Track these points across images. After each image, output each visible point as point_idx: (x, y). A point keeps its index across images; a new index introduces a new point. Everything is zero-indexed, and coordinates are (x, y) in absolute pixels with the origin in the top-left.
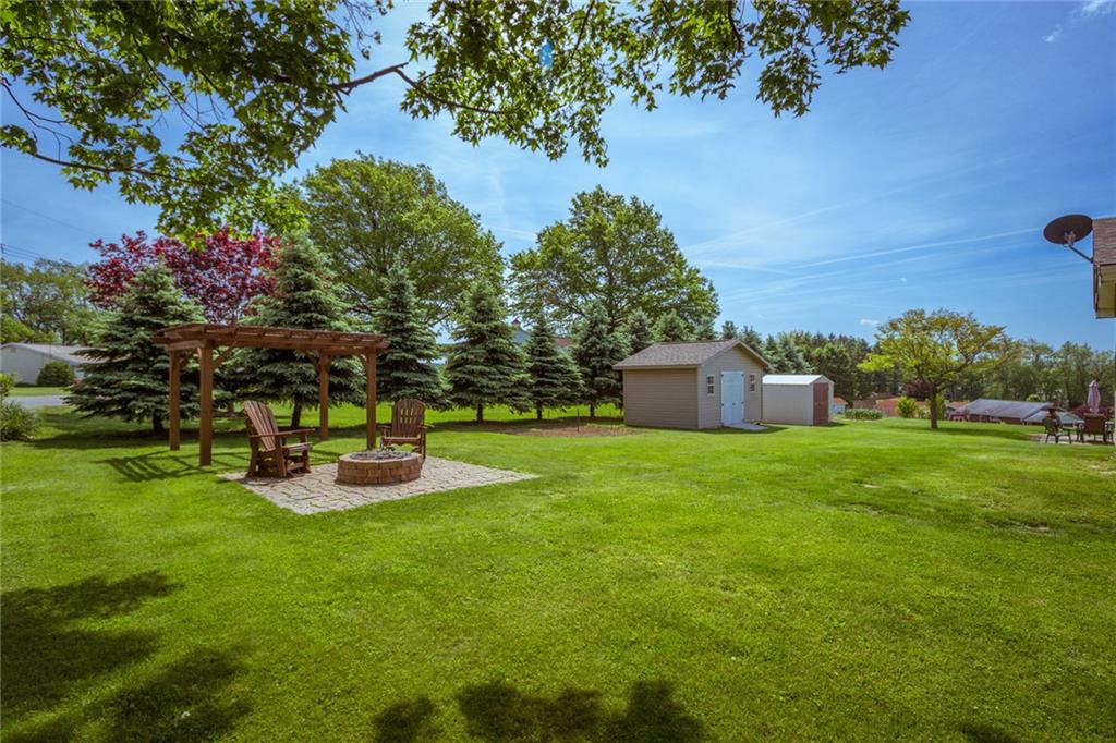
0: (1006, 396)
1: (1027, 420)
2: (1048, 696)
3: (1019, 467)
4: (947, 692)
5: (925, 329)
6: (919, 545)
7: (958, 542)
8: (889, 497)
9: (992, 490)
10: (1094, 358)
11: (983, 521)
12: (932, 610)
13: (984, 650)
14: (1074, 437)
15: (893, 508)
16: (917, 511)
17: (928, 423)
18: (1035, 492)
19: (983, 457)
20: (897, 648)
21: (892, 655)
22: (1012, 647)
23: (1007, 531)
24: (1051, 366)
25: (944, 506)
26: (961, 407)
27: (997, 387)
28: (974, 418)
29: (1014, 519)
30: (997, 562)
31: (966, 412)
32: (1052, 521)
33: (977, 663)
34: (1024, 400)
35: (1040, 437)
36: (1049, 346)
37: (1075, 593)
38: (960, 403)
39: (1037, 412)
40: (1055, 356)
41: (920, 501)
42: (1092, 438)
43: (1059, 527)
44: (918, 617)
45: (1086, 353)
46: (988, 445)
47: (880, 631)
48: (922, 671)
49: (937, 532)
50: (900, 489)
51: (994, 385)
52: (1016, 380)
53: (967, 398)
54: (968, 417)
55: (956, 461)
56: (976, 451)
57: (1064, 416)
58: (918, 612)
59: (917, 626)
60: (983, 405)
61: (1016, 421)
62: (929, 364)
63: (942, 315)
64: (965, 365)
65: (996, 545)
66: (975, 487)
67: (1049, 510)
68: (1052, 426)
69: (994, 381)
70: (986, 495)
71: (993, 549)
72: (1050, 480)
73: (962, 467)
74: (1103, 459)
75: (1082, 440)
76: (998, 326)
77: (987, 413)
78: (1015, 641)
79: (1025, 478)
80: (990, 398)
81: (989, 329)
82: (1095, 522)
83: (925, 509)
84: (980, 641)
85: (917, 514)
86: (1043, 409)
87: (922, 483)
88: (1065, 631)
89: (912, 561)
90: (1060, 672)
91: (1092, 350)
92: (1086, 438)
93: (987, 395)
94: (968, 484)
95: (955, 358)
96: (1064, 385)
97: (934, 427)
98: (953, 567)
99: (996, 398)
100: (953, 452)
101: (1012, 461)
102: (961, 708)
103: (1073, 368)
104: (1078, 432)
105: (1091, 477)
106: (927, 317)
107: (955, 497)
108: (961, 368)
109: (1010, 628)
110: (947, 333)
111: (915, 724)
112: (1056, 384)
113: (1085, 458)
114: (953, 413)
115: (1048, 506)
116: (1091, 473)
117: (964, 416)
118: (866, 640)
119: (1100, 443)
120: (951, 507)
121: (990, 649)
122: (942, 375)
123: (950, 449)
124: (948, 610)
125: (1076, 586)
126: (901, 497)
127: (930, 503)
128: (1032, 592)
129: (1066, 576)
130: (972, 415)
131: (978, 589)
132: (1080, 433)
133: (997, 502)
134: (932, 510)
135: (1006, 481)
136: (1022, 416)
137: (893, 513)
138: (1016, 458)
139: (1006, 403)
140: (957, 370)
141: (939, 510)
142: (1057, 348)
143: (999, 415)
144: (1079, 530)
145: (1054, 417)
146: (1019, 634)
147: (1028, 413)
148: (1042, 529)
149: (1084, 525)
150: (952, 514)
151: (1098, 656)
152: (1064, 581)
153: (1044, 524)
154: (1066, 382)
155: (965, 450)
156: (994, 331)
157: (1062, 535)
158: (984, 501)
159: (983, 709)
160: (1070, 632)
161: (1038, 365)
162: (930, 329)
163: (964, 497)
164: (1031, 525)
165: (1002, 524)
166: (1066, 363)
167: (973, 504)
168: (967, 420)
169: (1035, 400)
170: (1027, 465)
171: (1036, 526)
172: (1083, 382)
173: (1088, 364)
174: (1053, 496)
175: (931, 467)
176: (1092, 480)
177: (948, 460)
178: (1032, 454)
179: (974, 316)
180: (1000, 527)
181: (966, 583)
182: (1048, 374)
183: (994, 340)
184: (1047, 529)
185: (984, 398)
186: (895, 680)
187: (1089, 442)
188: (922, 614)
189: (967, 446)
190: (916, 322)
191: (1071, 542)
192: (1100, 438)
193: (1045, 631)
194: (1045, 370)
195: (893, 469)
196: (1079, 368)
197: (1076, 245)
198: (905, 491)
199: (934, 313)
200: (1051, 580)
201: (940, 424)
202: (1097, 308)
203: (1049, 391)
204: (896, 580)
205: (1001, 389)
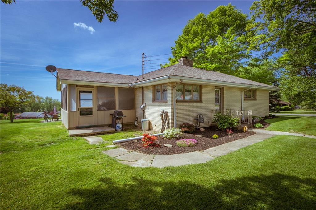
0: (31, 111)
1: (38, 117)
2: (66, 180)
3: (42, 130)
4: (43, 194)
5: (7, 90)
6: (21, 158)
7: (33, 154)
8: (5, 147)
9: (38, 137)
10: (53, 101)
11: (38, 146)
12: (32, 175)
13: (49, 178)
14: (51, 120)
15: (8, 150)
16: (17, 148)
17: (10, 121)
18: (48, 135)
19: (32, 128)
20: (25, 190)
21: (24, 193)
22: (55, 174)
23: (45, 146)
24: (43, 103)
25: (25, 145)
26: (19, 115)
27: (29, 109)
28: (23, 118)
29: (46, 143)
30: (45, 155)
31: (20, 116)
32: (54, 141)
33: (49, 182)
34: (36, 112)
35: (43, 121)
36: (43, 97)
37: (63, 156)
38: (18, 114)
39: (40, 115)
40: (44, 100)
41: (17, 145)
42: (55, 120)
43: (56, 142)
44: (28, 179)
45: (51, 99)
46: (31, 125)
47: (17, 189)
48: (35, 192)
49: (25, 153)
50: (9, 143)
51: (28, 108)
52: (34, 107)
53: (20, 112)
54: (21, 118)
55: (24, 131)
56: (29, 127)
57: (48, 115)
58: (28, 177)
59: (29, 181)
60: (25, 114)
61: (35, 118)
62: (9, 102)
63: (14, 86)
64: (22, 102)
65: (43, 151)
66: (33, 137)
67: (53, 139)
68: (46, 118)
69: (28, 107)
70: (36, 139)
71: (43, 152)
72: (51, 131)
73: (27, 132)
74: (60, 124)
75: (53, 121)
76: (31, 91)
77: (27, 116)
78: (55, 172)
79: (45, 132)
80: (27, 112)
81: (29, 92)
82: (63, 139)
83: (20, 147)
84: (47, 176)
85: (18, 149)
86: (42, 114)
87: (16, 139)
88: (64, 165)
89: (21, 163)
90: (66, 174)
91: (52, 99)
92: (54, 120)
93: (26, 111)
94: (30, 137)
95: (18, 100)
96: (46, 107)
97: (12, 122)
98: (34, 161)
99: (29, 112)
100: (22, 129)
101: (40, 128)
102: (49, 195)
103: (48, 103)
104: (52, 119)
105: (59, 129)
106: (8, 87)
107: (28, 141)
108: (21, 103)
109: (53, 170)
110: (15, 92)
111: (38, 207)
112: (44, 107)
113: (56, 125)
114: (16, 117)
115: (52, 138)
116: (59, 128)
117: (20, 118)
118: (13, 194)
119: (56, 121)
120: (28, 144)
121: (50, 177)
122: (14, 105)
123: (21, 128)
124: (36, 172)
125: (63, 154)
126: (10, 146)
127: (21, 145)
128: (55, 159)
129: (61, 153)
130: (22, 117)
131: (43, 164)
132: (53, 119)
133: (40, 140)
134: (22, 147)
135: (40, 134)
136: (36, 116)
137: (9, 151)
138: (41, 127)
139: (32, 113)
140: (19, 104)
141: (24, 146)
142: (44, 98)
143: (30, 116)
144: (60, 141)
145: (46, 116)
146: (56, 170)
147: (39, 115)
148: (52, 143)
149: (61, 140)
150: (28, 146)
151: (72, 167)
152: (61, 154)
153: (53, 142)
154: (47, 107)
155: (26, 127)
156: (30, 93)
157: (57, 144)
158: (37, 140)
159: (54, 192)
160: (66, 164)
161: (40, 102)
162: (9, 90)
163: (31, 141)
164: (50, 143)
165: (43, 145)
166: (47, 102)
167: (33, 142)
168: (20, 119)
169: (39, 112)
170: (44, 129)
171: (51, 143)
172: (50, 106)
173: (51, 102)
174: (53, 135)
175: (17, 134)
176: (60, 129)
177: (22, 131)
178: (44, 126)
179: (24, 88)
180: (43, 146)
181: (39, 164)
182: (42, 105)
183: (30, 95)
184: (53, 143)
185: (25, 112)
186: (28, 200)
187: (55, 121)
188: (29, 177)
189: (26, 126)
190: (4, 88)
191: (60, 145)
192: (56, 120)
193: (61, 166)
194: (42, 103)
195: (3, 137)
196: (49, 103)
197: (53, 73)
198: (10, 143)
199: (10, 85)
200: (58, 155)
201: (14, 121)
202: (57, 89)
203: (43, 109)
204: (17, 171)
205: (30, 109)
